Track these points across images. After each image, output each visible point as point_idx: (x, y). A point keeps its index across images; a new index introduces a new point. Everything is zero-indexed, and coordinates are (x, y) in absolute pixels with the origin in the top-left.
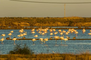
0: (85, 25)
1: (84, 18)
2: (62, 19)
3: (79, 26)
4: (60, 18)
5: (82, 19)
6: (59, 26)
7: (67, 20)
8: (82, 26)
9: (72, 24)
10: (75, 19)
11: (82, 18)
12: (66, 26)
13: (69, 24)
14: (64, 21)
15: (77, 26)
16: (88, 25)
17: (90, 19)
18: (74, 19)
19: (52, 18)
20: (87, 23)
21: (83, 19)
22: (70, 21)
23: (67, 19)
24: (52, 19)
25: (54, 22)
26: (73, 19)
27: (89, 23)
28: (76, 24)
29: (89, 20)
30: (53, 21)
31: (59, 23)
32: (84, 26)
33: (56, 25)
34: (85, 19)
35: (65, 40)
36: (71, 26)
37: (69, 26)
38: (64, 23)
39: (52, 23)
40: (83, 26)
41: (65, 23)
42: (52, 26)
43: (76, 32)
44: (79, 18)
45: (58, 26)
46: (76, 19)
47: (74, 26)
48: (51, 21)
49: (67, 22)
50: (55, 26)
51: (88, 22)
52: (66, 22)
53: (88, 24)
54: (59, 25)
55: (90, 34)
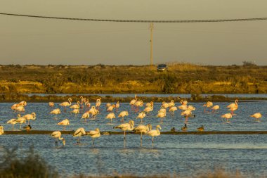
0: (213, 90)
1: (208, 67)
2: (142, 69)
3: (195, 92)
4: (137, 66)
5: (204, 71)
6: (135, 92)
7: (157, 73)
8: (203, 93)
9: (174, 87)
10: (181, 70)
11: (205, 67)
12: (156, 92)
13: (163, 87)
14: (148, 76)
15: (189, 93)
16: (222, 89)
17: (228, 71)
18: (179, 72)
19: (111, 67)
20: (219, 83)
21: (206, 69)
22: (169, 78)
23: (159, 71)
24: (113, 71)
25: (118, 80)
26: (176, 71)
27: (225, 83)
28: (186, 84)
29: (226, 73)
30: (114, 78)
31: (134, 83)
32: (211, 92)
33: (126, 89)
34: (211, 70)
35: (153, 135)
36: (169, 93)
37: (164, 92)
38: (148, 83)
39: (114, 84)
40: (206, 92)
41: (151, 81)
42: (113, 92)
44: (195, 69)
45: (129, 92)
46: (187, 72)
47: (180, 93)
48: (109, 78)
49: (159, 81)
50: (123, 92)
51: (223, 81)
52: (156, 79)
53: (223, 85)
54: (133, 89)
55: (228, 116)
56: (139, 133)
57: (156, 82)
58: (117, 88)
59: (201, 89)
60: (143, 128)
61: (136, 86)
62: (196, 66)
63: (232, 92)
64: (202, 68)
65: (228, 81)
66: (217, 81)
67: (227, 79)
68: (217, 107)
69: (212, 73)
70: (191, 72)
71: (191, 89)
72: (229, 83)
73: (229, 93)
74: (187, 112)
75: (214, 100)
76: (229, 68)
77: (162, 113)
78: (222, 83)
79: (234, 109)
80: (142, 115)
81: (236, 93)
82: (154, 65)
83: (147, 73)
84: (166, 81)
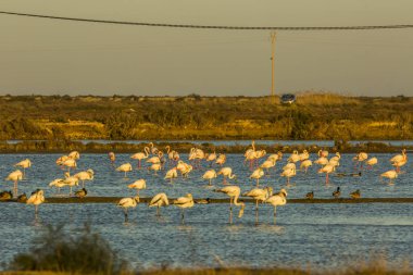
0: (369, 134)
1: (361, 99)
2: (258, 102)
3: (340, 138)
4: (250, 98)
5: (355, 105)
6: (247, 137)
7: (281, 108)
8: (353, 139)
9: (308, 130)
10: (319, 103)
11: (356, 98)
12: (280, 137)
13: (291, 128)
14: (267, 112)
15: (332, 139)
16: (381, 133)
17: (390, 104)
18: (316, 106)
19: (211, 98)
20: (377, 124)
21: (357, 102)
22: (300, 115)
23: (284, 105)
24: (214, 105)
25: (221, 118)
26: (311, 104)
27: (387, 124)
28: (327, 126)
29: (388, 108)
30: (215, 116)
31: (246, 123)
32: (365, 137)
33: (233, 133)
34: (365, 104)
36: (299, 139)
37: (292, 137)
38: (267, 124)
39: (215, 124)
40: (358, 137)
41: (272, 121)
42: (214, 137)
43: (324, 166)
44: (340, 102)
45: (239, 138)
46: (327, 106)
47: (317, 139)
48: (208, 115)
49: (284, 120)
50: (229, 137)
51: (383, 121)
52: (280, 118)
53: (382, 127)
54: (244, 132)
55: (392, 174)
56: (254, 201)
57: (280, 122)
58: (220, 131)
59: (350, 133)
61: (248, 128)
62: (342, 97)
63: (397, 138)
64: (350, 101)
65: (391, 120)
66: (374, 120)
67: (390, 118)
68: (374, 161)
69: (366, 108)
70: (334, 106)
71: (334, 133)
72: (393, 124)
73: (393, 139)
75: (370, 150)
76: (393, 100)
77: (290, 171)
78: (382, 124)
79: (401, 164)
80: (258, 174)
81: (403, 139)
82: (276, 96)
83: (266, 108)
84: (295, 121)
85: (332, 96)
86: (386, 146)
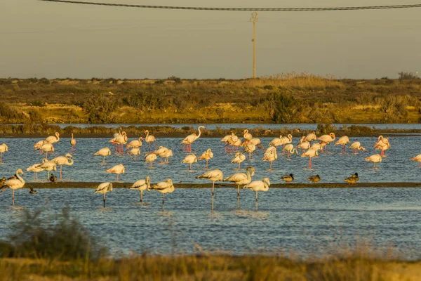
0: (352, 117)
1: (344, 81)
2: (240, 85)
3: (323, 121)
4: (231, 81)
5: (338, 87)
6: (228, 121)
7: (263, 91)
8: (336, 122)
9: (291, 113)
10: (301, 85)
11: (339, 81)
12: (262, 121)
13: (273, 112)
14: (248, 95)
15: (315, 122)
16: (363, 117)
17: (374, 87)
18: (298, 89)
19: (191, 81)
20: (361, 107)
21: (341, 85)
22: (282, 98)
23: (266, 87)
24: (194, 88)
25: (202, 101)
26: (294, 88)
27: (370, 106)
28: (310, 109)
29: (372, 90)
30: (196, 99)
31: (228, 106)
32: (348, 121)
33: (214, 116)
34: (349, 86)
35: (257, 189)
36: (282, 122)
37: (274, 120)
38: (249, 107)
39: (195, 108)
40: (340, 120)
41: (254, 104)
42: (195, 121)
44: (323, 84)
45: (219, 121)
46: (310, 89)
47: (300, 122)
48: (188, 98)
49: (267, 103)
50: (209, 121)
51: (367, 104)
52: (262, 101)
53: (367, 110)
54: (225, 115)
55: (376, 158)
56: (236, 186)
57: (262, 106)
58: (201, 114)
59: (333, 116)
60: (241, 177)
61: (229, 111)
62: (324, 80)
63: (382, 121)
64: (333, 84)
65: (375, 104)
66: (358, 103)
67: (374, 100)
69: (350, 91)
70: (316, 89)
71: (317, 116)
72: (377, 107)
73: (377, 122)
74: (311, 153)
75: (353, 134)
76: (377, 82)
78: (365, 107)
80: (240, 158)
81: (388, 122)
82: (258, 79)
83: (248, 91)
84: (277, 104)
85: (315, 79)
86: (369, 129)
